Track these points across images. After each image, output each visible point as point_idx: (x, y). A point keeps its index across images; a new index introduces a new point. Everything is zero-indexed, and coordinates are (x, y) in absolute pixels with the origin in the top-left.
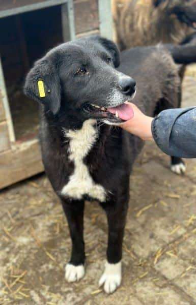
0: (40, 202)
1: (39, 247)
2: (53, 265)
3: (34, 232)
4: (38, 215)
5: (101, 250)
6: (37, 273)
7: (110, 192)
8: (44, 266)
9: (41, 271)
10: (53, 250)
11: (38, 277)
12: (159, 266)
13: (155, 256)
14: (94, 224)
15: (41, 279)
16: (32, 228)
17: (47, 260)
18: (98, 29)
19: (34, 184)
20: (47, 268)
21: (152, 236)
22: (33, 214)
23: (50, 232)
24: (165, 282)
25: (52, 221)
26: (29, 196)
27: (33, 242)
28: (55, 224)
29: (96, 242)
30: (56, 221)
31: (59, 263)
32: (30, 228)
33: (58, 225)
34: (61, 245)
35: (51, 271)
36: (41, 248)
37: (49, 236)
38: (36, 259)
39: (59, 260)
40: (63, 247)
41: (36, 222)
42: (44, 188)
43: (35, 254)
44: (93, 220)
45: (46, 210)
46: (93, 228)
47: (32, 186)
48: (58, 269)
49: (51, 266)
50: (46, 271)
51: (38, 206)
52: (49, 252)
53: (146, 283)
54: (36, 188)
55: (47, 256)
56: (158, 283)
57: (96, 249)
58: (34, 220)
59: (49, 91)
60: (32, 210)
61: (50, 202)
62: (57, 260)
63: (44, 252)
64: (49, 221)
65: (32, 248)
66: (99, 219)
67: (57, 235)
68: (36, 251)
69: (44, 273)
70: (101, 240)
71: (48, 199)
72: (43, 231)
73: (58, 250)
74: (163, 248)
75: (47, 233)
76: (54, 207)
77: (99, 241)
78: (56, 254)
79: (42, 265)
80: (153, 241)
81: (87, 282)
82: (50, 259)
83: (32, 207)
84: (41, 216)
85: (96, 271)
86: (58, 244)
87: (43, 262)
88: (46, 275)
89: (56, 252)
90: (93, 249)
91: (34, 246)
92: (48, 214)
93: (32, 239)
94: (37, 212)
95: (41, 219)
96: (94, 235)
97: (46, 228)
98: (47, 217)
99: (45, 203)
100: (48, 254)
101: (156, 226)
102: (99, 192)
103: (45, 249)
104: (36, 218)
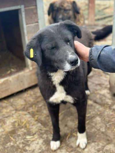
0: (8, 111)
1: (6, 134)
2: (13, 143)
3: (4, 126)
4: (7, 117)
5: (39, 134)
6: (4, 147)
7: (76, 99)
8: (8, 144)
9: (6, 147)
10: (14, 135)
11: (5, 150)
12: (69, 141)
13: (67, 136)
14: (36, 120)
15: (6, 150)
16: (3, 124)
17: (10, 141)
18: (38, 22)
19: (6, 101)
20: (10, 144)
21: (66, 126)
22: (4, 117)
23: (13, 126)
24: (71, 149)
25: (14, 120)
26: (3, 108)
27: (3, 132)
28: (15, 122)
29: (37, 130)
30: (16, 120)
31: (17, 142)
32: (2, 124)
33: (17, 122)
34: (18, 132)
35: (12, 146)
36: (7, 134)
37: (12, 128)
38: (4, 140)
39: (16, 140)
40: (19, 133)
41: (6, 121)
42: (11, 103)
43: (4, 138)
44: (36, 119)
45: (11, 114)
46: (35, 123)
47: (4, 102)
48: (16, 145)
49: (12, 144)
50: (9, 146)
51: (7, 112)
52: (12, 136)
53: (62, 150)
54: (6, 103)
55: (10, 138)
56: (68, 150)
57: (37, 134)
58: (4, 120)
59: (36, 55)
60: (4, 115)
61: (13, 110)
62: (15, 140)
63: (9, 136)
64: (12, 120)
65: (2, 135)
66: (39, 118)
67: (16, 127)
68: (4, 136)
69: (8, 147)
70: (39, 128)
71: (12, 109)
72: (9, 125)
73: (16, 135)
74: (71, 131)
75: (11, 126)
76: (15, 113)
77: (38, 129)
78: (15, 137)
79: (7, 143)
80: (66, 128)
81: (31, 151)
82: (12, 140)
83: (4, 113)
84: (8, 118)
85: (36, 145)
86: (17, 132)
87: (8, 142)
88: (9, 148)
89: (15, 136)
90: (35, 134)
91: (4, 133)
92: (12, 116)
93: (3, 130)
94: (6, 116)
95: (8, 119)
96: (36, 126)
97: (10, 124)
98: (11, 118)
99: (11, 111)
100: (11, 137)
101: (68, 121)
102: (70, 99)
103: (9, 135)
104: (6, 119)
